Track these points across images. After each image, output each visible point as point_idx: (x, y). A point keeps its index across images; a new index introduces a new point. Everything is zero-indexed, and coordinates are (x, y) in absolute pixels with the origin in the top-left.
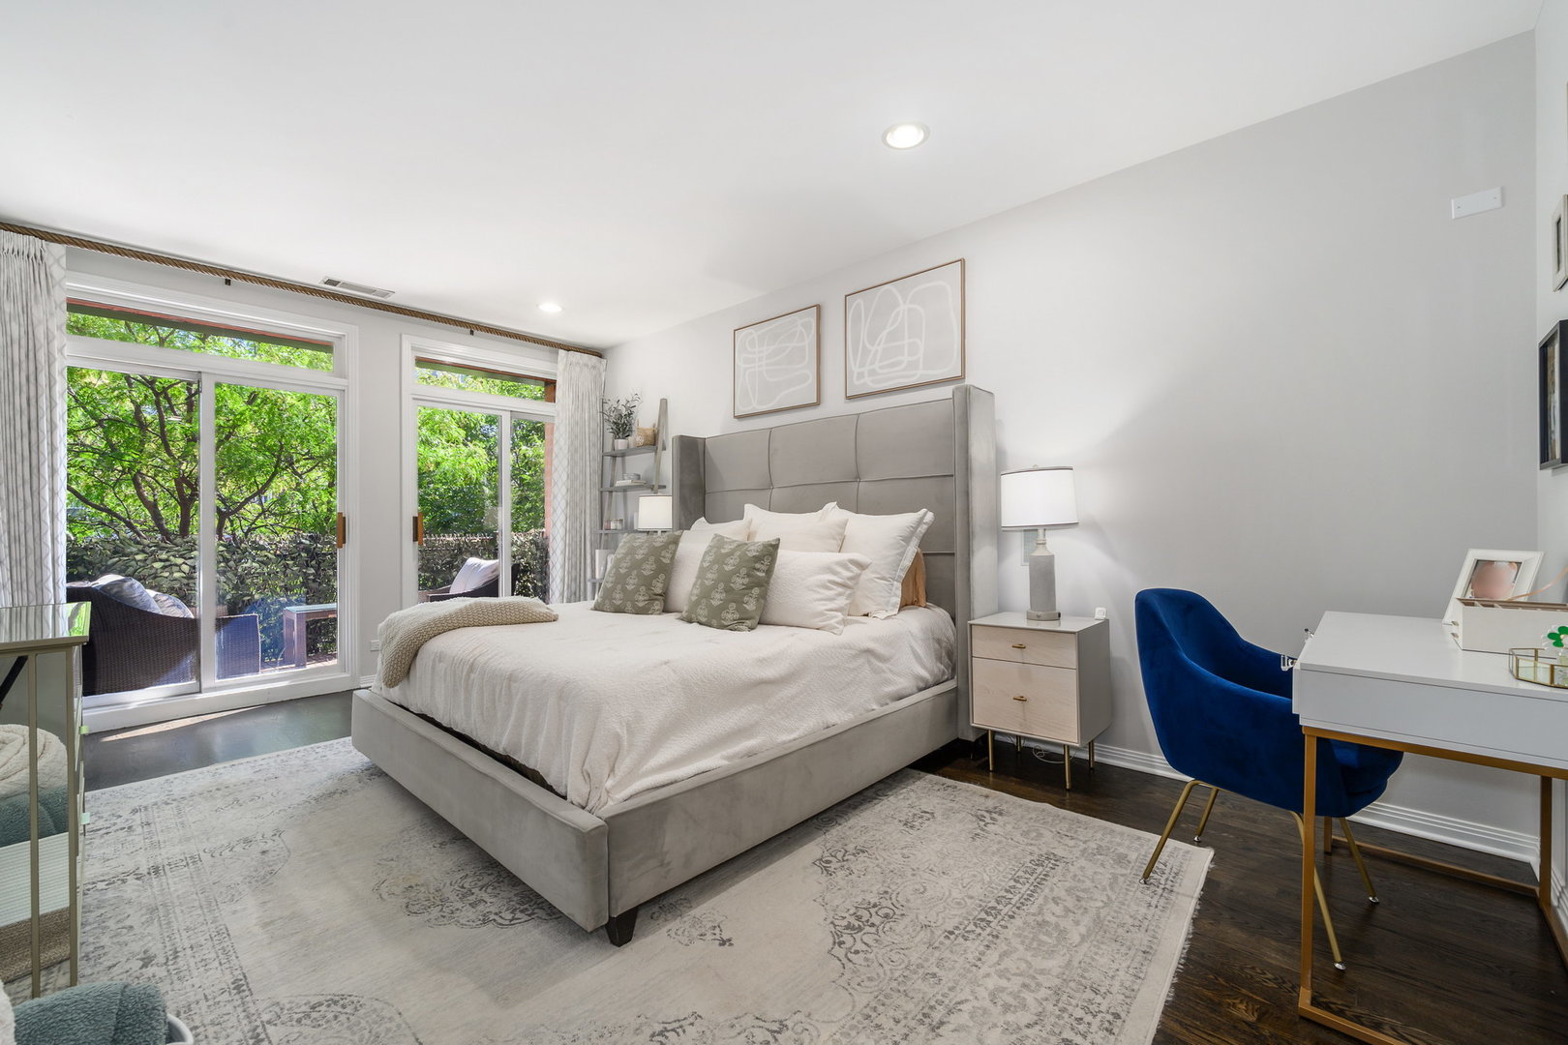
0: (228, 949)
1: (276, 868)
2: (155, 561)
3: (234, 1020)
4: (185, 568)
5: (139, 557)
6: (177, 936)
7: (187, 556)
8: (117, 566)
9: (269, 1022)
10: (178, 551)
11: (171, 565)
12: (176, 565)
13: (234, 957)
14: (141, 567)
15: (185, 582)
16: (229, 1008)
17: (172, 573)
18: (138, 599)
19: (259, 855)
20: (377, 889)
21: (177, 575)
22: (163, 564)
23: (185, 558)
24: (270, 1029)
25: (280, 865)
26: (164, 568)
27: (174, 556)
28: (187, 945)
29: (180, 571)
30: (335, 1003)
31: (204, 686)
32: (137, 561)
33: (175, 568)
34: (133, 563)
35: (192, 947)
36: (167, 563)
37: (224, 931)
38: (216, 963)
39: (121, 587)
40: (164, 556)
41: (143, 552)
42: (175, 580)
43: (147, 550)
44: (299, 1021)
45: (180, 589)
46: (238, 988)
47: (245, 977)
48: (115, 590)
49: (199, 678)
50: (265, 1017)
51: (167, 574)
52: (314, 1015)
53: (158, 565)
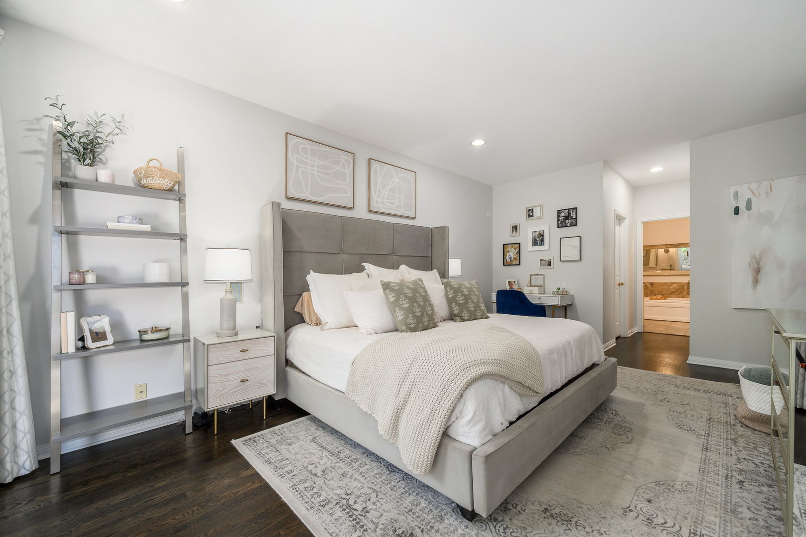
0: (703, 463)
1: (653, 485)
3: (713, 442)
6: (723, 485)
9: (703, 435)
13: (703, 459)
16: (713, 446)
19: (653, 502)
20: (630, 443)
24: (704, 434)
25: (650, 485)
28: (720, 477)
30: (681, 427)
35: (718, 475)
37: (701, 472)
38: (711, 461)
44: (694, 430)
46: (707, 449)
47: (703, 450)
50: (703, 437)
52: (689, 429)
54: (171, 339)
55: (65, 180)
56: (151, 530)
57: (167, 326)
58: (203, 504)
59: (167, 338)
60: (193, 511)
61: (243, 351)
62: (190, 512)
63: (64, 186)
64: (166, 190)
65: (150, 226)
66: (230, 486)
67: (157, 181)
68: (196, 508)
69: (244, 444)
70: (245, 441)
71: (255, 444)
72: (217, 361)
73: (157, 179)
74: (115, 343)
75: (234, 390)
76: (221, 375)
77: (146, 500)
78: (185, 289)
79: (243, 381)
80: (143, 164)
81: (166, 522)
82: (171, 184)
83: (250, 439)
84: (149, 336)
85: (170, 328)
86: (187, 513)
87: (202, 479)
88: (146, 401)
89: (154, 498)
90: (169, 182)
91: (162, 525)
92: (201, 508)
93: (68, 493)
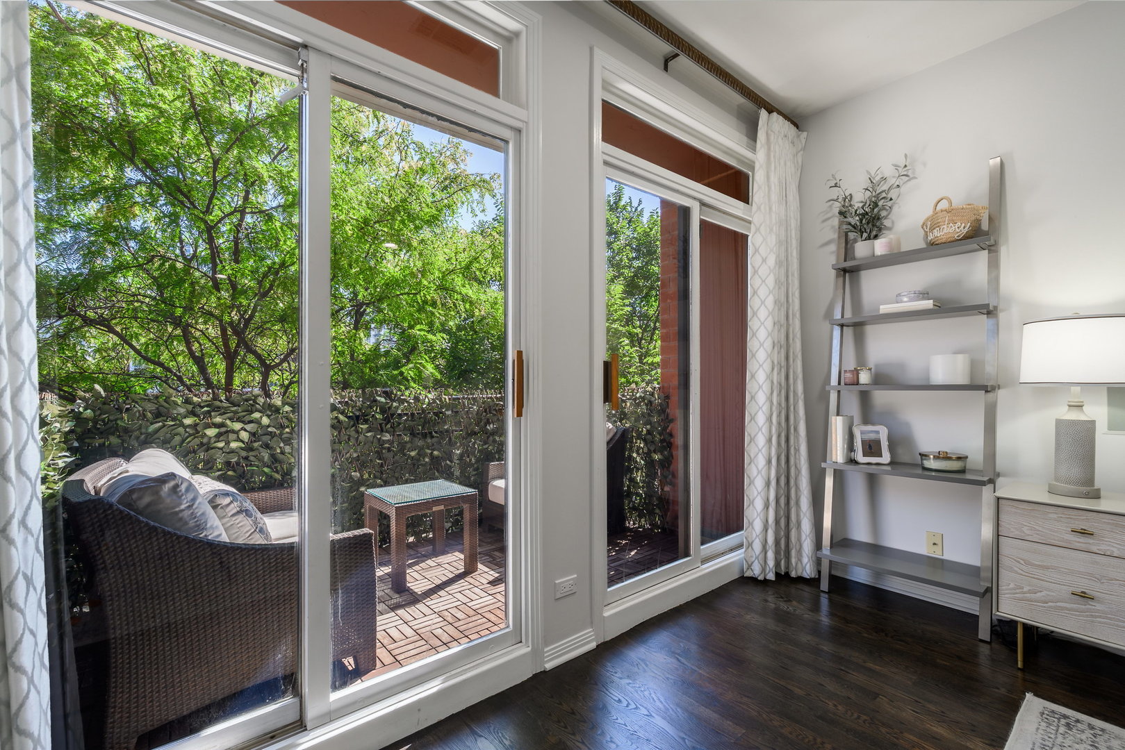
2: (208, 426)
4: (244, 436)
5: (188, 421)
7: (247, 419)
8: (161, 434)
10: (235, 412)
11: (227, 432)
12: (233, 432)
14: (190, 435)
15: (244, 454)
17: (228, 443)
18: (186, 514)
21: (234, 445)
22: (217, 430)
23: (243, 422)
26: (219, 435)
27: (230, 419)
29: (238, 440)
31: (311, 712)
32: (185, 427)
33: (232, 436)
34: (181, 430)
36: (223, 430)
39: (157, 493)
40: (218, 420)
41: (193, 413)
42: (232, 451)
43: (198, 410)
45: (238, 463)
48: (147, 499)
49: (297, 693)
51: (221, 445)
53: (211, 432)
54: (969, 476)
55: (848, 264)
56: (810, 695)
57: (963, 452)
58: (877, 722)
59: (963, 471)
60: (859, 717)
61: (1083, 533)
62: (856, 715)
63: (849, 272)
64: (960, 240)
65: (931, 301)
66: (934, 738)
67: (945, 231)
68: (865, 717)
69: (1042, 714)
70: (1053, 712)
71: (1062, 729)
72: (1017, 532)
73: (945, 226)
74: (891, 463)
75: (1058, 604)
76: (1027, 563)
77: (843, 668)
78: (990, 395)
79: (1084, 596)
80: (930, 212)
81: (827, 701)
82: (967, 227)
83: (1065, 717)
84: (932, 464)
85: (967, 457)
86: (852, 713)
87: (917, 699)
88: (942, 561)
89: (851, 672)
90: (963, 225)
91: (821, 700)
92: (869, 723)
93: (810, 613)
